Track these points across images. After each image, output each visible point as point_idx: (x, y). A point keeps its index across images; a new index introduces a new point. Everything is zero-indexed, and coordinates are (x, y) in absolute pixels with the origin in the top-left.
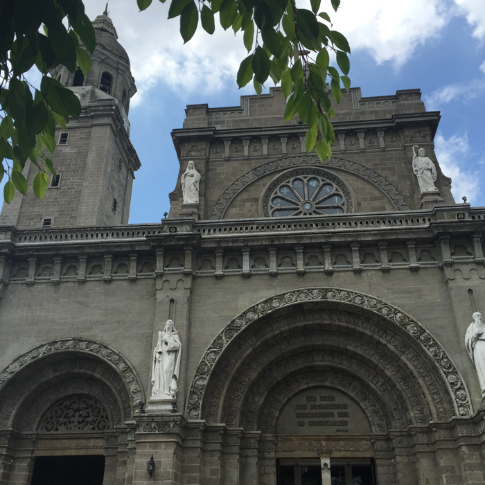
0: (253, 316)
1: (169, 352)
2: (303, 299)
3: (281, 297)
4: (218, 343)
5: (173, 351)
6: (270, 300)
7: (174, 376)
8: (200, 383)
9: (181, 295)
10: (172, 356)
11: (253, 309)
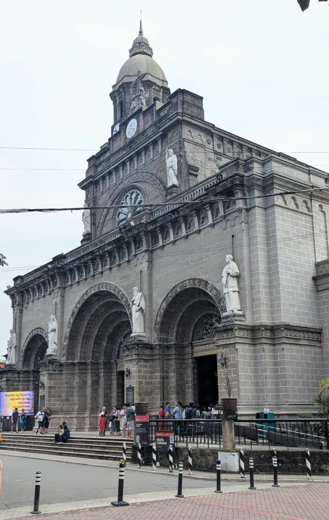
0: (78, 306)
1: (51, 331)
2: (93, 292)
3: (86, 293)
4: (69, 323)
5: (53, 331)
6: (83, 296)
7: (55, 343)
8: (65, 343)
9: (58, 300)
10: (53, 333)
11: (79, 302)
